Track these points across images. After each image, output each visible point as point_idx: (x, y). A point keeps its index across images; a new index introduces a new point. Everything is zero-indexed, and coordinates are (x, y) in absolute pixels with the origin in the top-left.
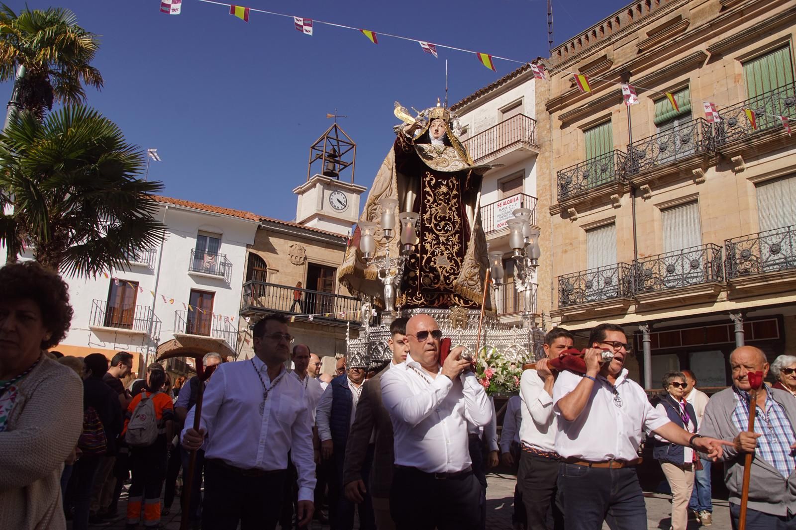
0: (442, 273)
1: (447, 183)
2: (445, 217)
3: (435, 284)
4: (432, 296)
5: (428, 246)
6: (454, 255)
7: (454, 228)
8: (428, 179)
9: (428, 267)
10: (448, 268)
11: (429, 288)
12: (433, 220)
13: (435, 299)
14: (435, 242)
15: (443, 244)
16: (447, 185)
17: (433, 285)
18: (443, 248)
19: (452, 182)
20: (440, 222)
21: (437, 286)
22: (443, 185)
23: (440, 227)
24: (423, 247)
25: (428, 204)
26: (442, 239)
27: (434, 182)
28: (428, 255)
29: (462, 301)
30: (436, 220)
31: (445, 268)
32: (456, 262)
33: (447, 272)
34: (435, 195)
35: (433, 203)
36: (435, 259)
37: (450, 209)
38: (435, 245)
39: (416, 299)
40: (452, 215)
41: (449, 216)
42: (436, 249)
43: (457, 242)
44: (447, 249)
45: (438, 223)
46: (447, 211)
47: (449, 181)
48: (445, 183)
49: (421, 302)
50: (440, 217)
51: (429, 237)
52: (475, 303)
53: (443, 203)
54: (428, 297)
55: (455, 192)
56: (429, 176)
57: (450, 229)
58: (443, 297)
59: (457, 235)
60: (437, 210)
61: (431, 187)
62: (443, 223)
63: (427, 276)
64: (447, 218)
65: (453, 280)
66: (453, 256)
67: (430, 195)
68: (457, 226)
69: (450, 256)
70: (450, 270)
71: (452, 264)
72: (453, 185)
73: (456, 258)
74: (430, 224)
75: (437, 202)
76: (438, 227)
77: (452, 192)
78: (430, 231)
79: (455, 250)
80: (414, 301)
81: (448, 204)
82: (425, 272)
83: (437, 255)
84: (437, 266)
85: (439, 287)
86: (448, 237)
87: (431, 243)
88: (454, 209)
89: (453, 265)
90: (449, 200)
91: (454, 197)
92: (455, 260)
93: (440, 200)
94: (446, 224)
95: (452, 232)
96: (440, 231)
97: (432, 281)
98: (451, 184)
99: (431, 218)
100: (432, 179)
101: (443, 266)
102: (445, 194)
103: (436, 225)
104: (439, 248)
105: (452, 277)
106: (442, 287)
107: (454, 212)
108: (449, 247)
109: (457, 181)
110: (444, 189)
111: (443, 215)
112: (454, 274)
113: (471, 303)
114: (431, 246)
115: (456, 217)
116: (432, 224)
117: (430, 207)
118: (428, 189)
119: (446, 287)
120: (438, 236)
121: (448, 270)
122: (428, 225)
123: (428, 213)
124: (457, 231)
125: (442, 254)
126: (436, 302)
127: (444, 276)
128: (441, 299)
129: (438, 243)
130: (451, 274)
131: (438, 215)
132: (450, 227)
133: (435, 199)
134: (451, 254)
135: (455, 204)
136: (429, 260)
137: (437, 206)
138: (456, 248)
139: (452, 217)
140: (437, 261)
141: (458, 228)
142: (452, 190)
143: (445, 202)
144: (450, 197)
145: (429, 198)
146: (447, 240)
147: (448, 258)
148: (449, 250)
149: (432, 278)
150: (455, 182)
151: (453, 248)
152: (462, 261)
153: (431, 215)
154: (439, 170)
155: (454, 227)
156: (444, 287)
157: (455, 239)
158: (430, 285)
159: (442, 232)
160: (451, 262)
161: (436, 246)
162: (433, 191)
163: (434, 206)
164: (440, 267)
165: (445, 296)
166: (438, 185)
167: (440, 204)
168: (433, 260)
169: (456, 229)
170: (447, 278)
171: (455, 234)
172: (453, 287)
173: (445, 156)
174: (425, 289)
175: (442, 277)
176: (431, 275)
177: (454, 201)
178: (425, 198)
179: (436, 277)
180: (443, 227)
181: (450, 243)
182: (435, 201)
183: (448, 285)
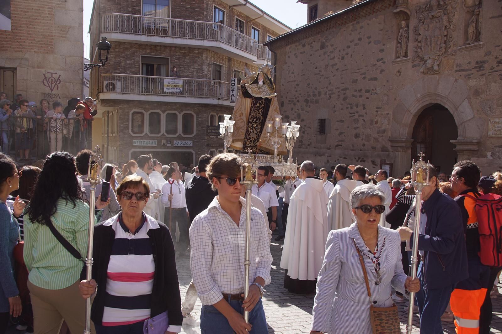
2: (256, 117)
3: (250, 144)
5: (249, 129)
6: (258, 132)
8: (253, 100)
10: (255, 137)
14: (251, 127)
15: (255, 128)
16: (260, 103)
18: (254, 130)
22: (258, 103)
24: (248, 129)
25: (252, 111)
26: (255, 126)
27: (254, 102)
29: (259, 151)
30: (253, 118)
32: (258, 135)
33: (255, 139)
34: (254, 108)
37: (259, 113)
42: (252, 130)
44: (256, 130)
48: (259, 102)
51: (250, 125)
53: (256, 111)
55: (262, 106)
58: (253, 149)
60: (254, 114)
61: (254, 104)
62: (255, 120)
63: (248, 141)
68: (261, 120)
72: (262, 102)
78: (250, 123)
79: (259, 130)
81: (258, 111)
82: (248, 139)
83: (252, 133)
84: (251, 137)
88: (261, 113)
90: (259, 109)
91: (261, 108)
96: (254, 123)
98: (261, 102)
99: (251, 117)
102: (258, 107)
105: (256, 141)
106: (252, 145)
109: (264, 100)
110: (258, 105)
112: (257, 140)
113: (263, 151)
115: (261, 116)
116: (252, 120)
117: (252, 113)
118: (252, 105)
120: (253, 125)
122: (250, 120)
124: (260, 122)
125: (254, 132)
129: (253, 128)
130: (256, 140)
131: (254, 116)
132: (258, 121)
135: (261, 111)
136: (249, 134)
137: (254, 112)
138: (259, 129)
139: (259, 117)
140: (251, 135)
145: (252, 109)
147: (256, 133)
150: (263, 101)
152: (261, 135)
154: (257, 97)
157: (259, 126)
160: (256, 135)
162: (254, 106)
164: (253, 137)
166: (256, 103)
170: (254, 142)
171: (259, 124)
172: (256, 145)
173: (261, 90)
174: (247, 146)
175: (252, 141)
176: (249, 141)
177: (261, 109)
178: (251, 109)
179: (251, 141)
180: (255, 121)
181: (257, 128)
182: (254, 110)
183: (254, 144)
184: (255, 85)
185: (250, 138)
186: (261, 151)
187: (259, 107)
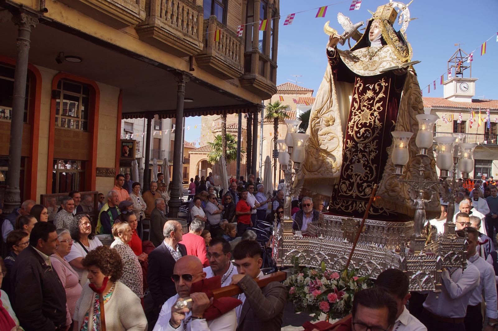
0: (356, 181)
1: (374, 87)
2: (366, 123)
3: (350, 191)
4: (347, 203)
5: (348, 154)
6: (370, 162)
7: (373, 135)
8: (358, 85)
9: (346, 174)
10: (363, 175)
11: (345, 194)
12: (355, 127)
13: (349, 205)
14: (353, 150)
15: (361, 151)
16: (374, 89)
17: (348, 192)
18: (360, 155)
19: (379, 85)
20: (360, 128)
21: (351, 193)
22: (369, 89)
23: (360, 135)
24: (345, 154)
25: (354, 111)
26: (361, 146)
27: (361, 88)
28: (348, 163)
29: (371, 209)
30: (357, 127)
31: (360, 175)
32: (371, 169)
33: (361, 180)
34: (360, 101)
35: (357, 110)
36: (352, 167)
37: (372, 114)
38: (353, 152)
39: (336, 202)
40: (372, 120)
41: (369, 123)
42: (354, 156)
43: (374, 149)
44: (364, 156)
45: (359, 131)
46: (369, 117)
47: (376, 85)
48: (371, 87)
49: (338, 206)
50: (361, 124)
51: (350, 145)
52: (385, 212)
53: (365, 109)
54: (344, 203)
55: (381, 95)
56: (359, 81)
57: (369, 136)
58: (356, 203)
59: (375, 141)
60: (359, 117)
61: (359, 94)
62: (362, 130)
63: (344, 183)
64: (368, 125)
65: (366, 188)
66: (368, 163)
67: (357, 102)
68: (376, 132)
69: (366, 163)
70: (364, 178)
71: (367, 171)
72: (381, 87)
73: (372, 166)
74: (352, 132)
75: (360, 109)
76: (358, 135)
77: (377, 96)
78: (351, 139)
79: (371, 157)
80: (334, 205)
81: (371, 109)
82: (344, 179)
83: (354, 163)
84: (353, 173)
85: (352, 194)
86: (366, 144)
87: (351, 151)
88: (376, 114)
89: (367, 173)
90: (372, 105)
91: (378, 102)
92: (370, 167)
93: (364, 106)
94: (365, 131)
95: (370, 139)
96: (359, 138)
97: (347, 189)
98: (377, 87)
99: (354, 125)
100: (360, 85)
101: (359, 173)
102: (369, 99)
103: (357, 132)
104: (357, 155)
105: (365, 184)
106: (354, 194)
107: (375, 117)
108: (366, 154)
109: (385, 82)
110: (370, 94)
111: (364, 121)
112: (367, 181)
113: (381, 212)
114: (350, 154)
115: (377, 121)
116: (354, 133)
117: (355, 115)
118: (356, 96)
119: (359, 194)
120: (357, 143)
121: (362, 177)
122: (350, 133)
123: (352, 121)
124: (376, 137)
125: (359, 162)
126: (350, 207)
127: (358, 183)
128: (354, 205)
129: (356, 151)
130: (364, 182)
131: (360, 122)
132: (369, 133)
133: (360, 105)
134: (367, 161)
135: (379, 108)
136: (348, 165)
137: (360, 113)
138: (373, 154)
139: (373, 123)
140: (353, 169)
141: (377, 134)
142: (377, 94)
143: (368, 108)
144: (373, 102)
145: (356, 105)
146: (365, 147)
147: (364, 165)
148: (366, 157)
149: (348, 185)
150: (383, 84)
151: (370, 154)
153: (354, 122)
154: (367, 75)
155: (374, 132)
156: (357, 195)
157: (373, 146)
158: (345, 192)
159: (361, 140)
160: (366, 169)
161: (354, 154)
162: (359, 97)
163: (357, 113)
164: (356, 175)
165: (358, 202)
166: (365, 91)
167: (363, 111)
168: (350, 167)
169: (375, 135)
170: (359, 186)
171: (373, 140)
172: (365, 195)
173: (376, 58)
174: (342, 196)
175: (355, 184)
176: (347, 182)
177: (378, 105)
178: (353, 105)
179: (352, 184)
180: (363, 134)
181: (367, 150)
182: (359, 108)
183: (360, 192)
184: (364, 50)
185: (349, 177)
186: (375, 210)
187: (373, 98)
